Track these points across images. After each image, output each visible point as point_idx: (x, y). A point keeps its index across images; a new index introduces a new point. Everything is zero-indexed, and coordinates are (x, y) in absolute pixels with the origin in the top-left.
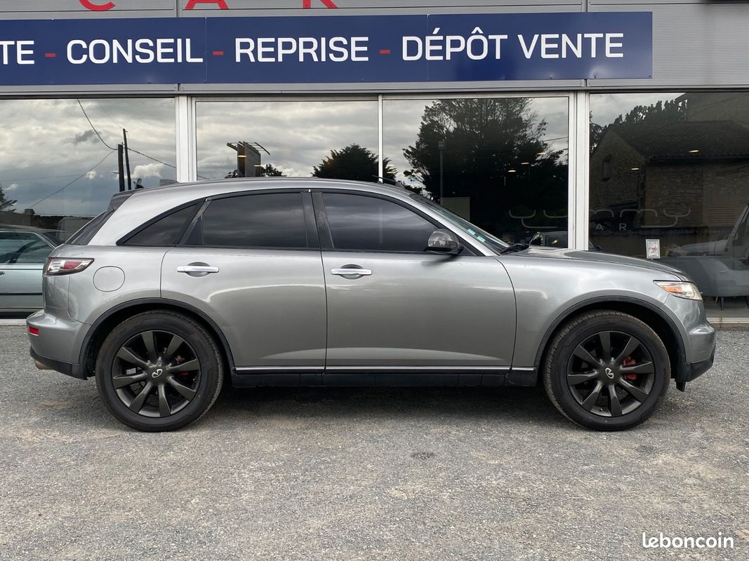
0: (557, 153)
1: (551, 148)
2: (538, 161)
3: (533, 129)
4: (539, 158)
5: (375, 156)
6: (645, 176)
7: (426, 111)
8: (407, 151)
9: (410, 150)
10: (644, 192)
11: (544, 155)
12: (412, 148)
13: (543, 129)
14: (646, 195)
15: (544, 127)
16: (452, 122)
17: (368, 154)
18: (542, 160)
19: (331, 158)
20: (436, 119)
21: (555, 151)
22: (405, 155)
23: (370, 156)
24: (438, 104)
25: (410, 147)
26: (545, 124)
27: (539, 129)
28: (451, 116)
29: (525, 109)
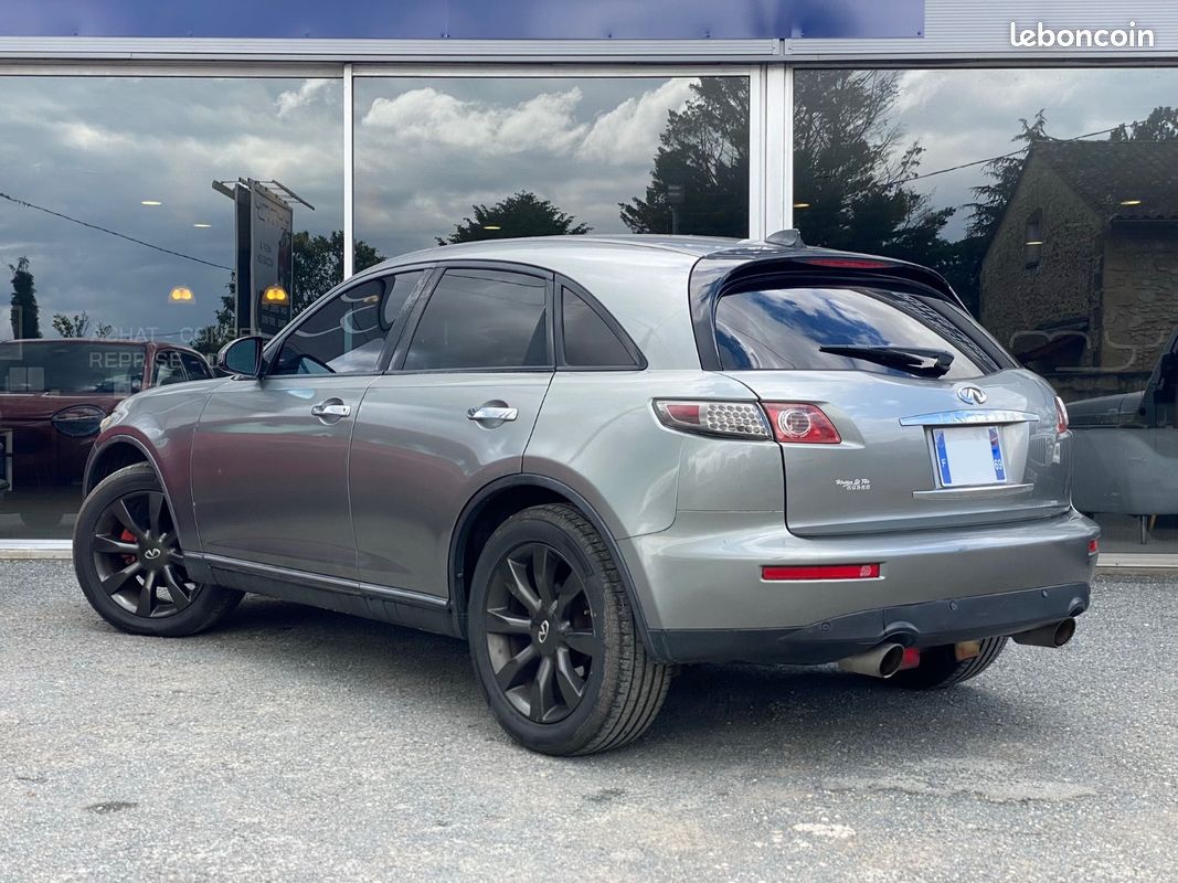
0: (941, 213)
1: (929, 205)
2: (899, 234)
3: (889, 164)
4: (901, 226)
5: (566, 218)
6: (1102, 260)
7: (671, 121)
8: (629, 209)
9: (635, 206)
10: (1102, 294)
11: (914, 219)
12: (639, 203)
13: (914, 163)
14: (1105, 297)
15: (915, 157)
16: (727, 145)
17: (552, 214)
18: (905, 231)
19: (475, 221)
20: (693, 140)
21: (936, 211)
22: (623, 216)
23: (556, 217)
24: (699, 107)
25: (635, 200)
26: (920, 150)
27: (904, 164)
28: (725, 134)
29: (876, 121)
